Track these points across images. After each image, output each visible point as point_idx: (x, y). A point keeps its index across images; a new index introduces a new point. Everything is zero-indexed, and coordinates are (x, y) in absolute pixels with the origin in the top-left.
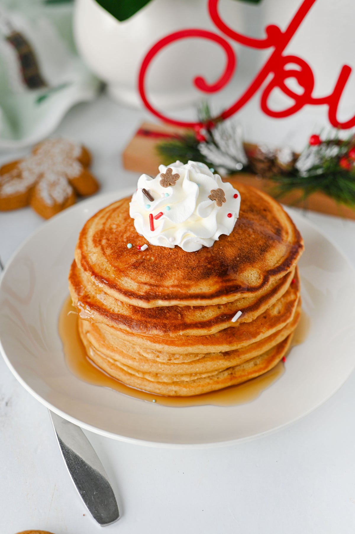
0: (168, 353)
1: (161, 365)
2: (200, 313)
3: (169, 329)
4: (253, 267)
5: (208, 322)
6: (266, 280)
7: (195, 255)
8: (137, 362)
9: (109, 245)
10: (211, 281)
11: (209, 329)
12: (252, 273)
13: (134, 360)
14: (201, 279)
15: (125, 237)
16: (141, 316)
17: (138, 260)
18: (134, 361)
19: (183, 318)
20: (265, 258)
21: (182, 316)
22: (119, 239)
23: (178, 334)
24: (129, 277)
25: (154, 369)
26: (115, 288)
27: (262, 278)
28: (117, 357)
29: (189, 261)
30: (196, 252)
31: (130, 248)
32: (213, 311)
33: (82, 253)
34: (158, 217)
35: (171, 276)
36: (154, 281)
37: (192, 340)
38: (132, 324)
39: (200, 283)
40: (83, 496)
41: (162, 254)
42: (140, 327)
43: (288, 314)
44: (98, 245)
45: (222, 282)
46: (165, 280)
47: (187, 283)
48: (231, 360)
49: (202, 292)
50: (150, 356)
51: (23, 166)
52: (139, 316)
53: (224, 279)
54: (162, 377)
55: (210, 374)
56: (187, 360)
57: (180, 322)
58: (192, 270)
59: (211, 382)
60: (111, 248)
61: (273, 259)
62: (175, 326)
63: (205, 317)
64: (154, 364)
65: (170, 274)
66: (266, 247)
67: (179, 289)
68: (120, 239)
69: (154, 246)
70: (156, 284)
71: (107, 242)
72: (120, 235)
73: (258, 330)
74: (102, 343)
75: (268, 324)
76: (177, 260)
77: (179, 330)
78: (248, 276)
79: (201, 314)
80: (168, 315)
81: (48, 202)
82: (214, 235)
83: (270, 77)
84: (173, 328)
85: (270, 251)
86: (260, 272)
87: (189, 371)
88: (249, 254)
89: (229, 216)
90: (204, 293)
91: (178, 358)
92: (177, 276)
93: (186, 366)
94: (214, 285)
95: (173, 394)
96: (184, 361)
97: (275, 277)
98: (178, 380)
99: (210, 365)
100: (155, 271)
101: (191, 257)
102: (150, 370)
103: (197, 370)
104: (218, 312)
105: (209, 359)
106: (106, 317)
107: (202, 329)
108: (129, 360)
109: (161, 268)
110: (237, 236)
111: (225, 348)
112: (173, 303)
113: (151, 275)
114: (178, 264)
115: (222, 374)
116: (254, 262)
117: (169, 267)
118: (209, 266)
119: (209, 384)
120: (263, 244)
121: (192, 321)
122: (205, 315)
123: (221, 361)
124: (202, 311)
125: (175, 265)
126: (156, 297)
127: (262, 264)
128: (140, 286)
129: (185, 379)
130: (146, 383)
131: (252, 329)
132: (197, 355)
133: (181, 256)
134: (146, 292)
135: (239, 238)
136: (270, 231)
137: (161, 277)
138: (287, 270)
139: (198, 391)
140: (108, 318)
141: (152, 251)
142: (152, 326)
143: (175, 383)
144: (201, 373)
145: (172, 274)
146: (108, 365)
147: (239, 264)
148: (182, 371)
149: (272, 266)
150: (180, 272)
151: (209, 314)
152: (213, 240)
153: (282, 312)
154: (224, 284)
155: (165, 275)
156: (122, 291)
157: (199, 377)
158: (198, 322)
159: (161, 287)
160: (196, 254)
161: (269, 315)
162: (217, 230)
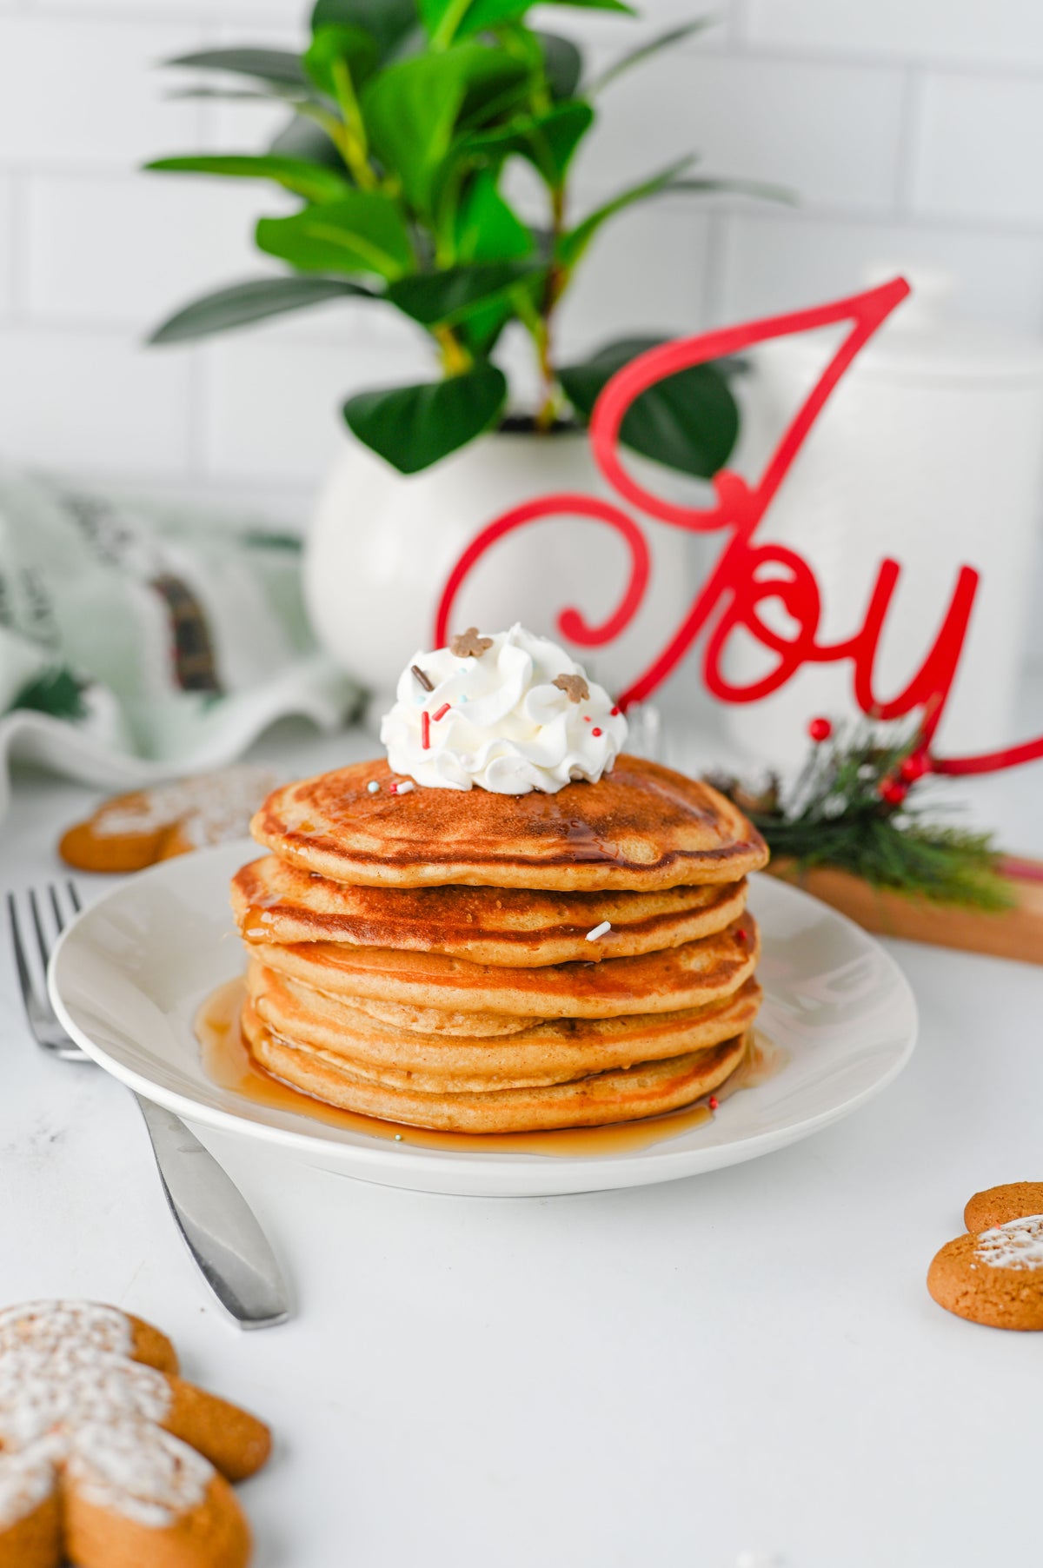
0: (439, 1009)
1: (421, 1047)
2: (515, 917)
3: (443, 935)
4: (641, 837)
5: (533, 935)
6: (667, 859)
7: (514, 799)
8: (366, 1040)
9: (330, 795)
10: (544, 841)
11: (535, 947)
12: (639, 846)
13: (360, 1036)
14: (522, 835)
15: (365, 781)
16: (384, 915)
17: (389, 807)
18: (359, 1039)
19: (478, 922)
20: (671, 832)
21: (475, 918)
22: (352, 785)
23: (463, 947)
24: (365, 832)
25: (404, 1059)
26: (333, 849)
27: (659, 856)
28: (322, 1034)
30: (519, 796)
31: (377, 790)
32: (546, 917)
33: (268, 815)
34: (439, 717)
35: (458, 828)
36: (419, 836)
37: (494, 978)
38: (363, 928)
39: (520, 841)
41: (442, 799)
42: (378, 933)
44: (305, 798)
45: (567, 845)
46: (442, 834)
47: (490, 838)
48: (583, 1048)
49: (522, 855)
50: (396, 1021)
52: (380, 914)
53: (570, 841)
54: (421, 1081)
55: (532, 1083)
56: (481, 1031)
57: (468, 926)
58: (505, 822)
59: (534, 1102)
60: (333, 797)
61: (689, 840)
62: (457, 933)
63: (527, 926)
64: (405, 1046)
65: (456, 825)
66: (676, 820)
67: (472, 847)
69: (427, 788)
70: (422, 840)
71: (327, 792)
73: (648, 986)
75: (673, 980)
76: (473, 807)
77: (467, 939)
78: (630, 848)
79: (518, 919)
80: (444, 915)
82: (557, 766)
83: (726, 599)
84: (453, 935)
85: (684, 828)
86: (654, 848)
87: (484, 1067)
88: (634, 818)
89: (595, 732)
90: (528, 857)
91: (460, 1026)
92: (470, 828)
93: (477, 1051)
94: (549, 847)
95: (441, 1123)
96: (474, 1034)
97: (691, 862)
98: (457, 1090)
100: (425, 822)
102: (394, 1059)
103: (503, 1061)
104: (558, 921)
107: (518, 944)
108: (349, 1038)
109: (438, 817)
111: (567, 1005)
113: (414, 828)
114: (476, 812)
115: (560, 1089)
116: (645, 831)
117: (453, 817)
119: (528, 1105)
120: (670, 816)
121: (496, 928)
122: (528, 923)
123: (558, 1047)
124: (522, 914)
125: (469, 813)
126: (420, 860)
127: (663, 838)
128: (387, 844)
129: (476, 1086)
130: (383, 1098)
131: (634, 980)
132: (503, 1017)
133: (484, 802)
134: (398, 853)
137: (435, 829)
140: (311, 924)
141: (420, 794)
142: (406, 931)
143: (448, 1096)
144: (511, 1075)
145: (461, 826)
146: (300, 1066)
147: (612, 826)
148: (467, 1063)
149: (685, 849)
150: (478, 823)
151: (538, 923)
152: (560, 780)
153: (708, 971)
155: (444, 827)
156: (345, 854)
157: (507, 1086)
158: (510, 931)
159: (433, 844)
160: (517, 798)
161: (677, 966)
162: (567, 755)
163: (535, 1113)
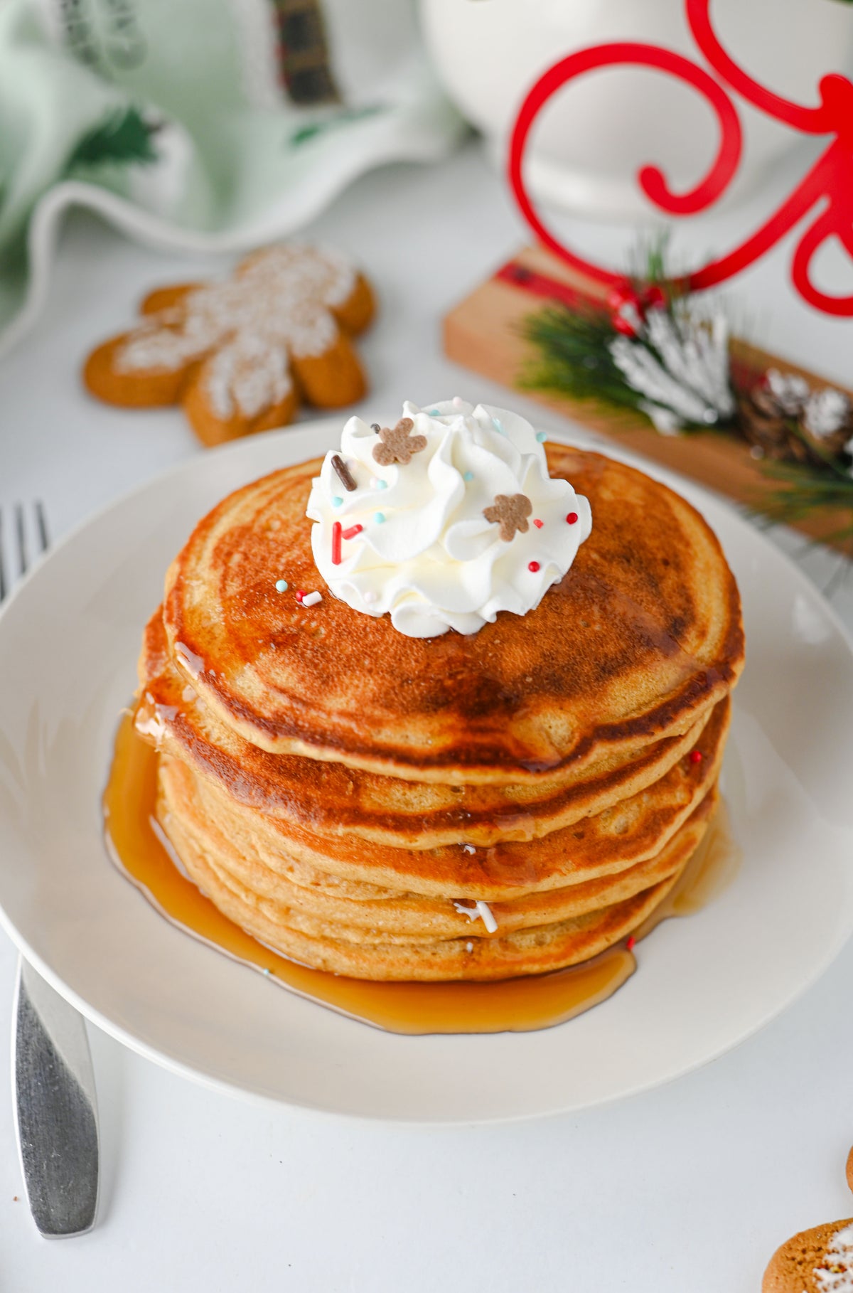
0: (313, 868)
1: (298, 890)
2: (402, 792)
3: (315, 813)
4: (561, 709)
5: (413, 821)
6: (583, 748)
7: (425, 646)
8: (246, 867)
9: (242, 571)
10: (436, 724)
11: (414, 837)
12: (554, 724)
13: (242, 861)
14: (413, 711)
15: (283, 560)
16: (263, 764)
17: (287, 626)
18: (241, 864)
19: (358, 795)
20: (605, 691)
21: (357, 787)
22: (269, 560)
23: (334, 831)
24: (255, 663)
25: (280, 895)
26: (215, 683)
27: (575, 741)
28: (209, 843)
29: (403, 659)
30: (430, 641)
31: (283, 593)
32: (437, 794)
33: (181, 573)
34: (351, 535)
35: (347, 688)
36: (303, 691)
37: (373, 851)
38: (237, 779)
39: (409, 722)
40: (27, 1154)
41: (347, 627)
42: (250, 790)
43: (647, 841)
44: (220, 562)
45: (464, 730)
46: (328, 695)
47: (377, 713)
49: (406, 746)
50: (272, 863)
51: (196, 301)
52: (259, 763)
53: (474, 723)
54: (299, 919)
55: (413, 941)
56: (357, 896)
57: (346, 802)
58: (401, 686)
59: (414, 958)
60: (243, 579)
61: (627, 697)
62: (330, 811)
63: (412, 804)
64: (283, 885)
65: (347, 681)
66: (621, 662)
67: (353, 725)
68: (270, 564)
69: (337, 601)
70: (304, 699)
71: (242, 562)
72: (276, 552)
73: (550, 865)
74: (186, 799)
75: (581, 854)
76: (375, 650)
77: (338, 823)
78: (541, 729)
79: (404, 794)
80: (325, 777)
81: (221, 407)
82: (481, 608)
83: (821, 206)
84: (323, 813)
85: (627, 675)
86: (575, 726)
87: (359, 921)
88: (564, 672)
89: (532, 567)
91: (337, 886)
92: (360, 690)
93: (355, 908)
94: (440, 733)
95: (317, 963)
96: (349, 896)
97: (614, 747)
98: (334, 936)
99: (412, 918)
100: (316, 666)
101: (411, 649)
102: (272, 895)
103: (381, 923)
104: (449, 800)
105: (414, 904)
106: (187, 745)
107: (394, 833)
109: (332, 660)
110: (552, 619)
111: (451, 890)
112: (330, 755)
113: (302, 673)
114: (376, 659)
115: (447, 945)
116: (569, 696)
117: (351, 664)
118: (449, 683)
119: (408, 962)
120: (616, 654)
121: (375, 808)
122: (415, 801)
123: (441, 916)
124: (409, 790)
125: (367, 662)
127: (590, 705)
128: (267, 693)
129: (353, 937)
130: (262, 923)
131: (534, 858)
132: (383, 889)
133: (390, 642)
134: (276, 713)
135: (555, 624)
136: (652, 619)
137: (324, 682)
138: (653, 734)
139: (377, 971)
140: (191, 750)
141: (327, 612)
142: (278, 798)
143: (326, 940)
144: (392, 933)
145: (351, 683)
147: (528, 693)
148: (344, 916)
149: (618, 716)
150: (372, 682)
151: (426, 802)
152: (483, 619)
153: (632, 831)
154: (469, 738)
155: (333, 681)
156: (225, 696)
157: (387, 940)
158: (390, 812)
159: (314, 708)
160: (429, 644)
161: (594, 832)
162: (490, 598)
163: (413, 970)
